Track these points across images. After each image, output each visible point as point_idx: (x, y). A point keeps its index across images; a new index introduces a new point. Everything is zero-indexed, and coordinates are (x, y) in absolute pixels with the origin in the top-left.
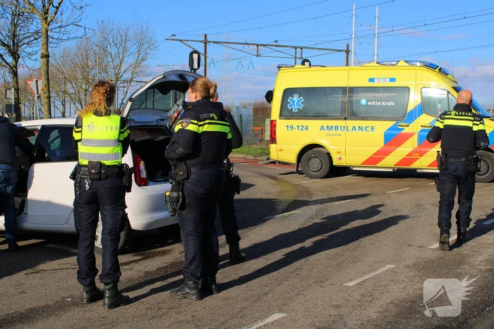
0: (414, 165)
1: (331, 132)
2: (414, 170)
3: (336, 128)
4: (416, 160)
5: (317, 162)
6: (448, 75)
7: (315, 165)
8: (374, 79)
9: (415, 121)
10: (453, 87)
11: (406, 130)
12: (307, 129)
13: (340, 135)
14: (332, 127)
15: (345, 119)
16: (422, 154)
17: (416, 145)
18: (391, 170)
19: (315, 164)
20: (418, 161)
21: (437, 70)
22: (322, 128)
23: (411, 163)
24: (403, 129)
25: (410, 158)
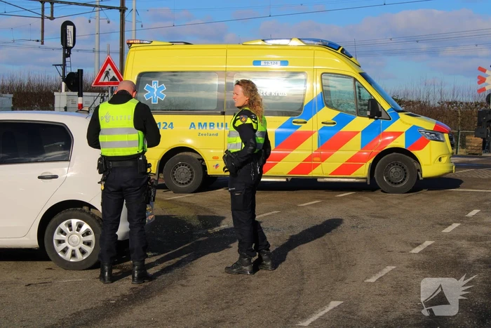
0: (314, 173)
1: (203, 131)
2: (314, 179)
3: (212, 125)
4: (316, 166)
5: (186, 171)
6: (351, 57)
7: (183, 175)
8: (260, 61)
9: (315, 117)
10: (360, 73)
11: (304, 128)
12: (172, 127)
13: (217, 135)
14: (205, 124)
15: (223, 113)
16: (324, 158)
17: (316, 147)
18: (285, 180)
19: (183, 173)
20: (319, 167)
21: (339, 51)
22: (193, 125)
23: (310, 171)
24: (298, 127)
25: (309, 164)
